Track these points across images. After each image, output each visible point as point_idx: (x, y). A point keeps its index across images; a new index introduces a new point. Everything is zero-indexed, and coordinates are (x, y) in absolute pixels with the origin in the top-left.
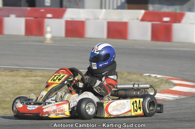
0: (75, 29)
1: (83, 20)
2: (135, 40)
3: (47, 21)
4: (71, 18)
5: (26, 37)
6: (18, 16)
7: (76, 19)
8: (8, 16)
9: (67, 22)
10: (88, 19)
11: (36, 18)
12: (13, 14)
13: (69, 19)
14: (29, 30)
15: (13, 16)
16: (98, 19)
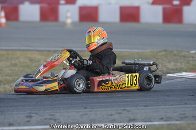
1: (96, 5)
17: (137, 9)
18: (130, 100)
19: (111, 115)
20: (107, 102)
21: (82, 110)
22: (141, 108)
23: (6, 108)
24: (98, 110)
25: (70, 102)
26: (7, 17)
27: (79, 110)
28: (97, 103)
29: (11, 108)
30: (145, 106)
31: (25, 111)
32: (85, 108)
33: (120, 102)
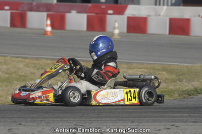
0: (137, 25)
1: (145, 16)
2: (197, 36)
3: (108, 17)
4: (132, 15)
5: (88, 32)
6: (78, 12)
7: (137, 16)
8: (70, 12)
9: (129, 19)
10: (150, 16)
11: (97, 14)
12: (74, 10)
13: (130, 16)
14: (91, 26)
15: (74, 13)
16: (160, 15)
17: (188, 21)
18: (178, 115)
19: (160, 130)
20: (155, 117)
21: (129, 124)
22: (189, 124)
23: (51, 119)
24: (146, 124)
25: (117, 115)
26: (53, 26)
27: (126, 124)
28: (145, 117)
29: (56, 119)
30: (194, 122)
31: (70, 123)
32: (133, 122)
33: (169, 117)
